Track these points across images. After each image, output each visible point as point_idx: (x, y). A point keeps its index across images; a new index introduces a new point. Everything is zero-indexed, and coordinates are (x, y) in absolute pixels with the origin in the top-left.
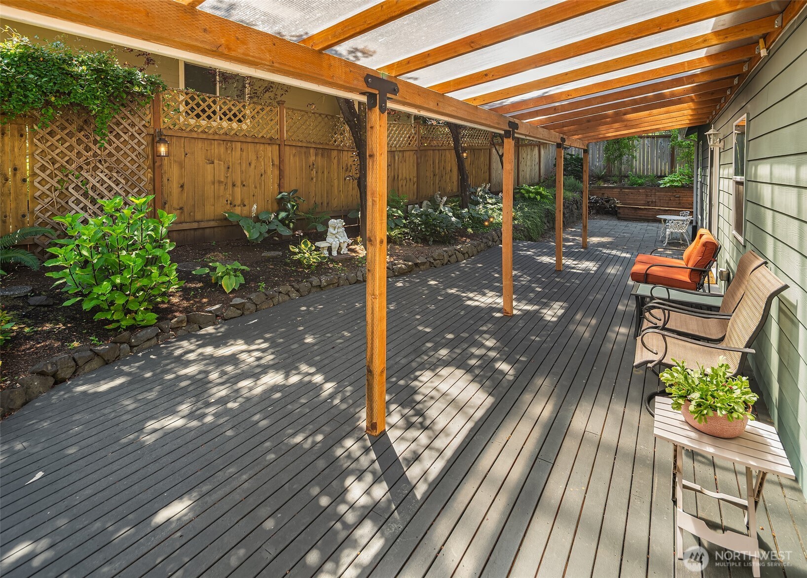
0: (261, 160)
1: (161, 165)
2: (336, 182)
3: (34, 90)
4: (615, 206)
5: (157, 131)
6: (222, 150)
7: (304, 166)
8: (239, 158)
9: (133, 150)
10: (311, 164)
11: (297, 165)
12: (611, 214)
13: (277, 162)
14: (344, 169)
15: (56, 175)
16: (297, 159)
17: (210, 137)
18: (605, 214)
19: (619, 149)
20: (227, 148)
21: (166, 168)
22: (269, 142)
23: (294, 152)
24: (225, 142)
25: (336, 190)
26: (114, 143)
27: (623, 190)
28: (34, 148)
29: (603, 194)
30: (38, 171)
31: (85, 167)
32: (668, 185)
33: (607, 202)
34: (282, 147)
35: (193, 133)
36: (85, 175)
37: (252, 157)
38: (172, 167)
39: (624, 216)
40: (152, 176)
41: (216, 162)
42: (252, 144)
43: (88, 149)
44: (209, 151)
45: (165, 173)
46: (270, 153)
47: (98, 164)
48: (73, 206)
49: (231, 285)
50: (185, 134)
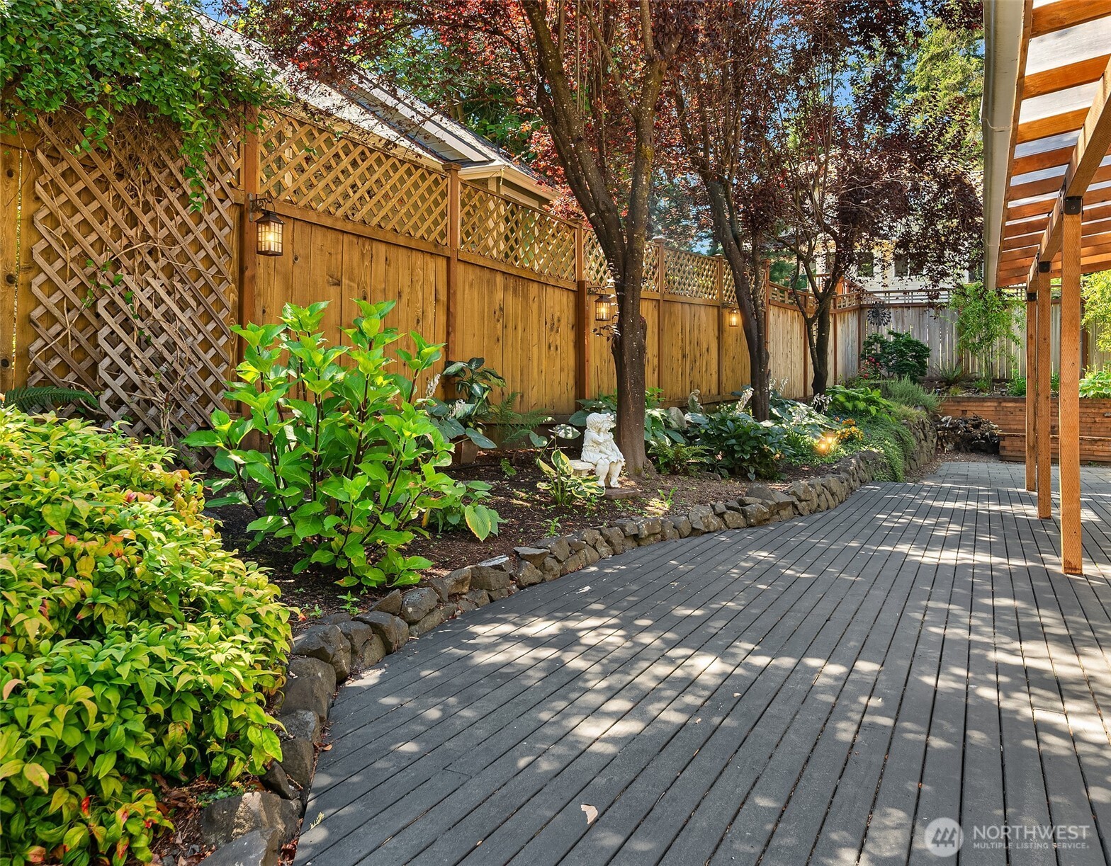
0: (418, 287)
1: (253, 277)
2: (535, 350)
3: (78, 61)
4: (993, 436)
5: (251, 198)
6: (356, 256)
7: (486, 310)
8: (382, 279)
9: (210, 235)
10: (497, 308)
11: (476, 308)
12: (983, 451)
13: (443, 296)
14: (549, 325)
15: (73, 275)
16: (476, 294)
17: (339, 226)
18: (972, 451)
19: (987, 325)
20: (363, 255)
21: (260, 283)
22: (433, 250)
23: (471, 277)
24: (360, 241)
25: (536, 370)
26: (178, 214)
27: (1004, 404)
28: (33, 206)
29: (964, 412)
30: (40, 261)
31: (126, 262)
32: (1092, 393)
33: (977, 426)
34: (453, 263)
35: (311, 212)
36: (127, 279)
37: (404, 280)
38: (272, 283)
39: (1013, 454)
40: (236, 299)
41: (346, 281)
42: (405, 251)
43: (133, 221)
44: (334, 257)
45: (259, 295)
46: (433, 274)
47: (149, 259)
48: (106, 346)
49: (485, 526)
50: (297, 212)
